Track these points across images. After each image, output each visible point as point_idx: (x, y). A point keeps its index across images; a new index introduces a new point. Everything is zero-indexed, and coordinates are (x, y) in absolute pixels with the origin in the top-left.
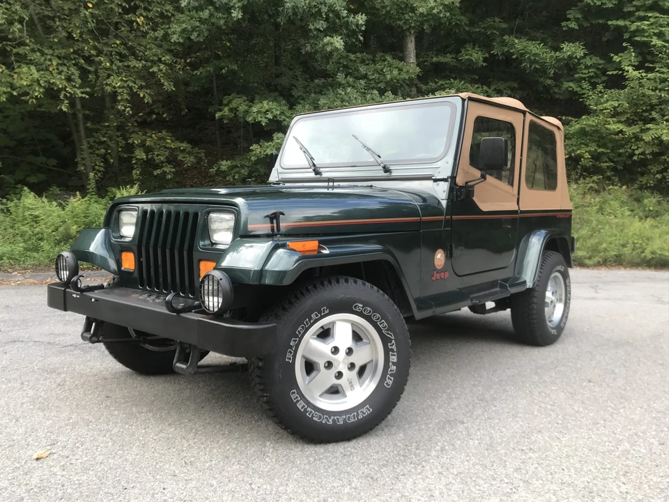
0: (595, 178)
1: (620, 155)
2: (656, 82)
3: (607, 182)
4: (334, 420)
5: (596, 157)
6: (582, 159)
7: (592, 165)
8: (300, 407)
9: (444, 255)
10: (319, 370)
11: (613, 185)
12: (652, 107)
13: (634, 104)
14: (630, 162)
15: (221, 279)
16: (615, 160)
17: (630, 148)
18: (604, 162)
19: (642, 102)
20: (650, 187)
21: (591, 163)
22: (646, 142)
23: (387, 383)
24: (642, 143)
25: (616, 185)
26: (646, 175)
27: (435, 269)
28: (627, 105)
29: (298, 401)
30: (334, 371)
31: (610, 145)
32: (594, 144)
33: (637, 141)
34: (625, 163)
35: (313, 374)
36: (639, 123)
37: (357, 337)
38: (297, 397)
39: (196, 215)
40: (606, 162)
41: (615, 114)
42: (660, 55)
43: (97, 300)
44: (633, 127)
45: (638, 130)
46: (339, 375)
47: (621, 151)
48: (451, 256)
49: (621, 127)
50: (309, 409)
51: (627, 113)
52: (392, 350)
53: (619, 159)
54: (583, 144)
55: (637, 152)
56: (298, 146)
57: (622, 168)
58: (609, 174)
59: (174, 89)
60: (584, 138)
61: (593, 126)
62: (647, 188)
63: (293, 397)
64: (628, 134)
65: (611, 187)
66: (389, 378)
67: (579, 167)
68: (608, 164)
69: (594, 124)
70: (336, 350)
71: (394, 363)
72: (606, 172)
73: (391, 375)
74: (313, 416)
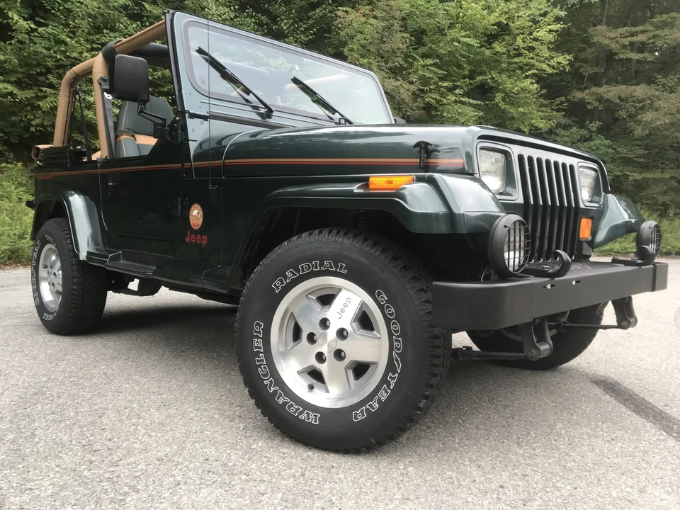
1: (13, 124)
2: (50, 41)
11: (8, 163)
12: (49, 71)
13: (25, 63)
14: (27, 136)
16: (7, 130)
17: (26, 117)
19: (35, 63)
22: (44, 112)
24: (40, 112)
25: (11, 163)
28: (16, 61)
33: (33, 109)
34: (20, 136)
36: (34, 87)
42: (53, 11)
44: (26, 91)
45: (33, 96)
47: (13, 118)
49: (10, 88)
51: (17, 72)
53: (12, 129)
55: (34, 123)
57: (17, 142)
64: (20, 98)
65: (4, 165)
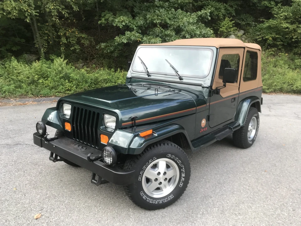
0: (273, 49)
1: (286, 38)
3: (279, 51)
4: (158, 202)
5: (274, 39)
6: (268, 40)
7: (273, 43)
8: (144, 198)
9: (205, 121)
10: (152, 182)
11: (282, 53)
13: (295, 14)
14: (291, 42)
15: (111, 152)
16: (284, 41)
17: (291, 35)
18: (278, 42)
19: (298, 13)
20: (299, 54)
21: (272, 42)
22: (299, 33)
23: (180, 185)
24: (297, 33)
25: (283, 53)
26: (297, 48)
27: (201, 128)
28: (292, 15)
29: (143, 196)
30: (158, 182)
31: (282, 34)
32: (274, 33)
33: (294, 32)
34: (288, 42)
35: (149, 183)
36: (297, 23)
37: (168, 166)
38: (143, 194)
39: (98, 114)
40: (279, 42)
41: (286, 18)
43: (56, 146)
44: (294, 25)
45: (296, 27)
46: (160, 183)
47: (287, 36)
48: (209, 120)
49: (288, 25)
50: (148, 198)
51: (291, 18)
52: (183, 172)
53: (286, 40)
54: (269, 33)
55: (294, 37)
56: (140, 62)
57: (286, 44)
58: (280, 47)
59: (78, 10)
60: (270, 30)
61: (274, 24)
62: (297, 54)
63: (141, 194)
64: (291, 28)
65: (280, 53)
66: (181, 183)
67: (266, 44)
68: (280, 43)
69: (275, 24)
70: (159, 173)
71: (183, 177)
72: (279, 46)
73: (182, 182)
74: (149, 201)
